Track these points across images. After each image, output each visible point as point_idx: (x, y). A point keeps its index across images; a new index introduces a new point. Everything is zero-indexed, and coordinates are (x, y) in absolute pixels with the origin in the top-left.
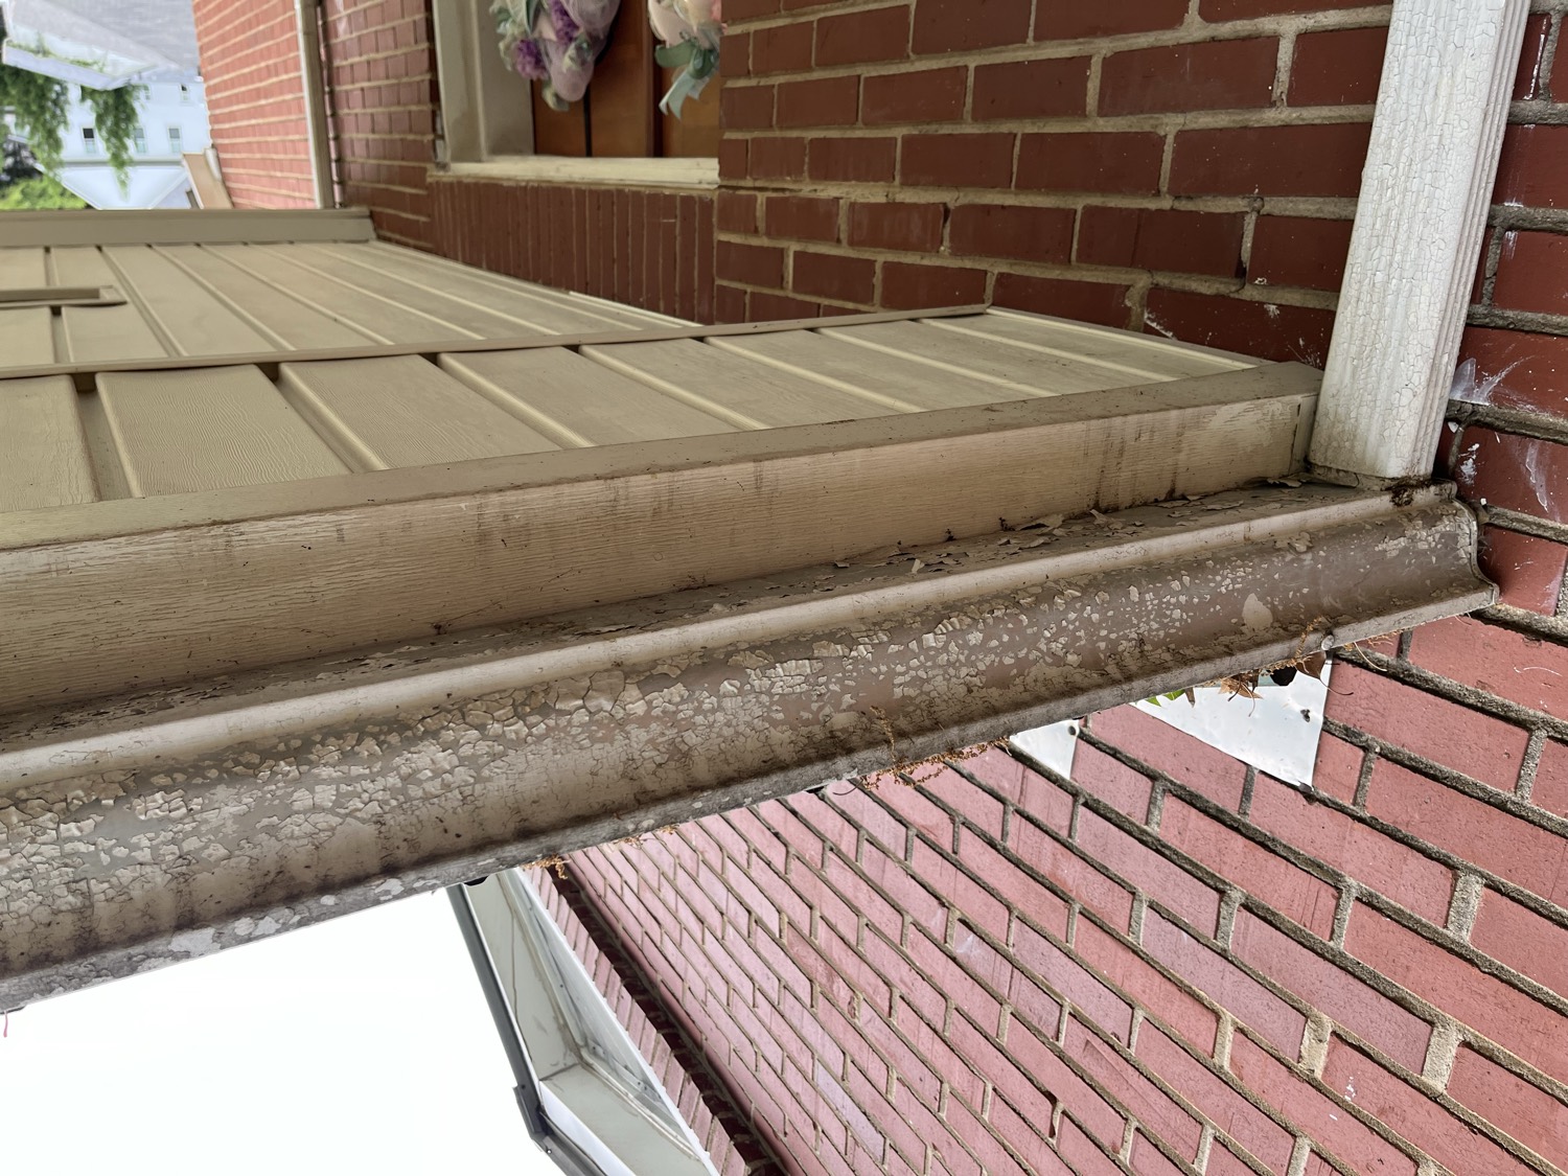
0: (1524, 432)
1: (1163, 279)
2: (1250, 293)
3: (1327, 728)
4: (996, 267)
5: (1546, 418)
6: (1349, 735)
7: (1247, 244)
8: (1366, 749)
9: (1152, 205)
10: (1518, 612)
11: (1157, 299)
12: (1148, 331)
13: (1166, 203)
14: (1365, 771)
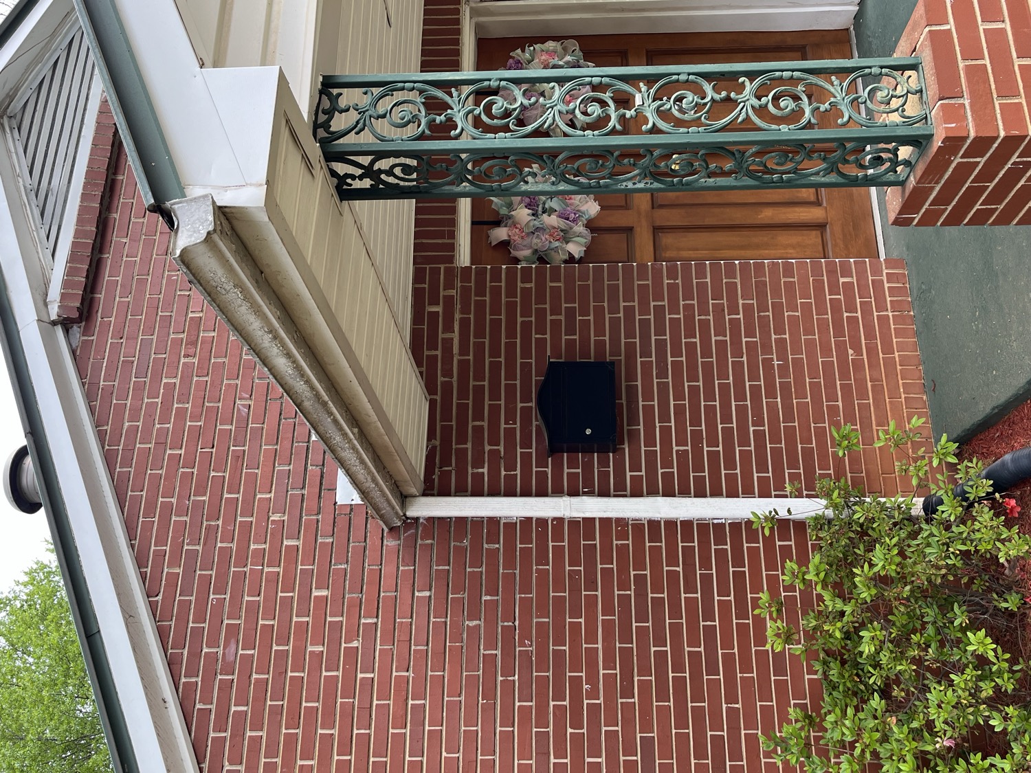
0: (417, 529)
1: (438, 448)
2: (437, 470)
3: (351, 505)
4: (438, 398)
5: (420, 532)
6: (351, 510)
7: (446, 469)
8: (350, 514)
9: (454, 443)
10: (385, 535)
11: (434, 448)
12: (427, 447)
13: (454, 447)
14: (345, 515)
